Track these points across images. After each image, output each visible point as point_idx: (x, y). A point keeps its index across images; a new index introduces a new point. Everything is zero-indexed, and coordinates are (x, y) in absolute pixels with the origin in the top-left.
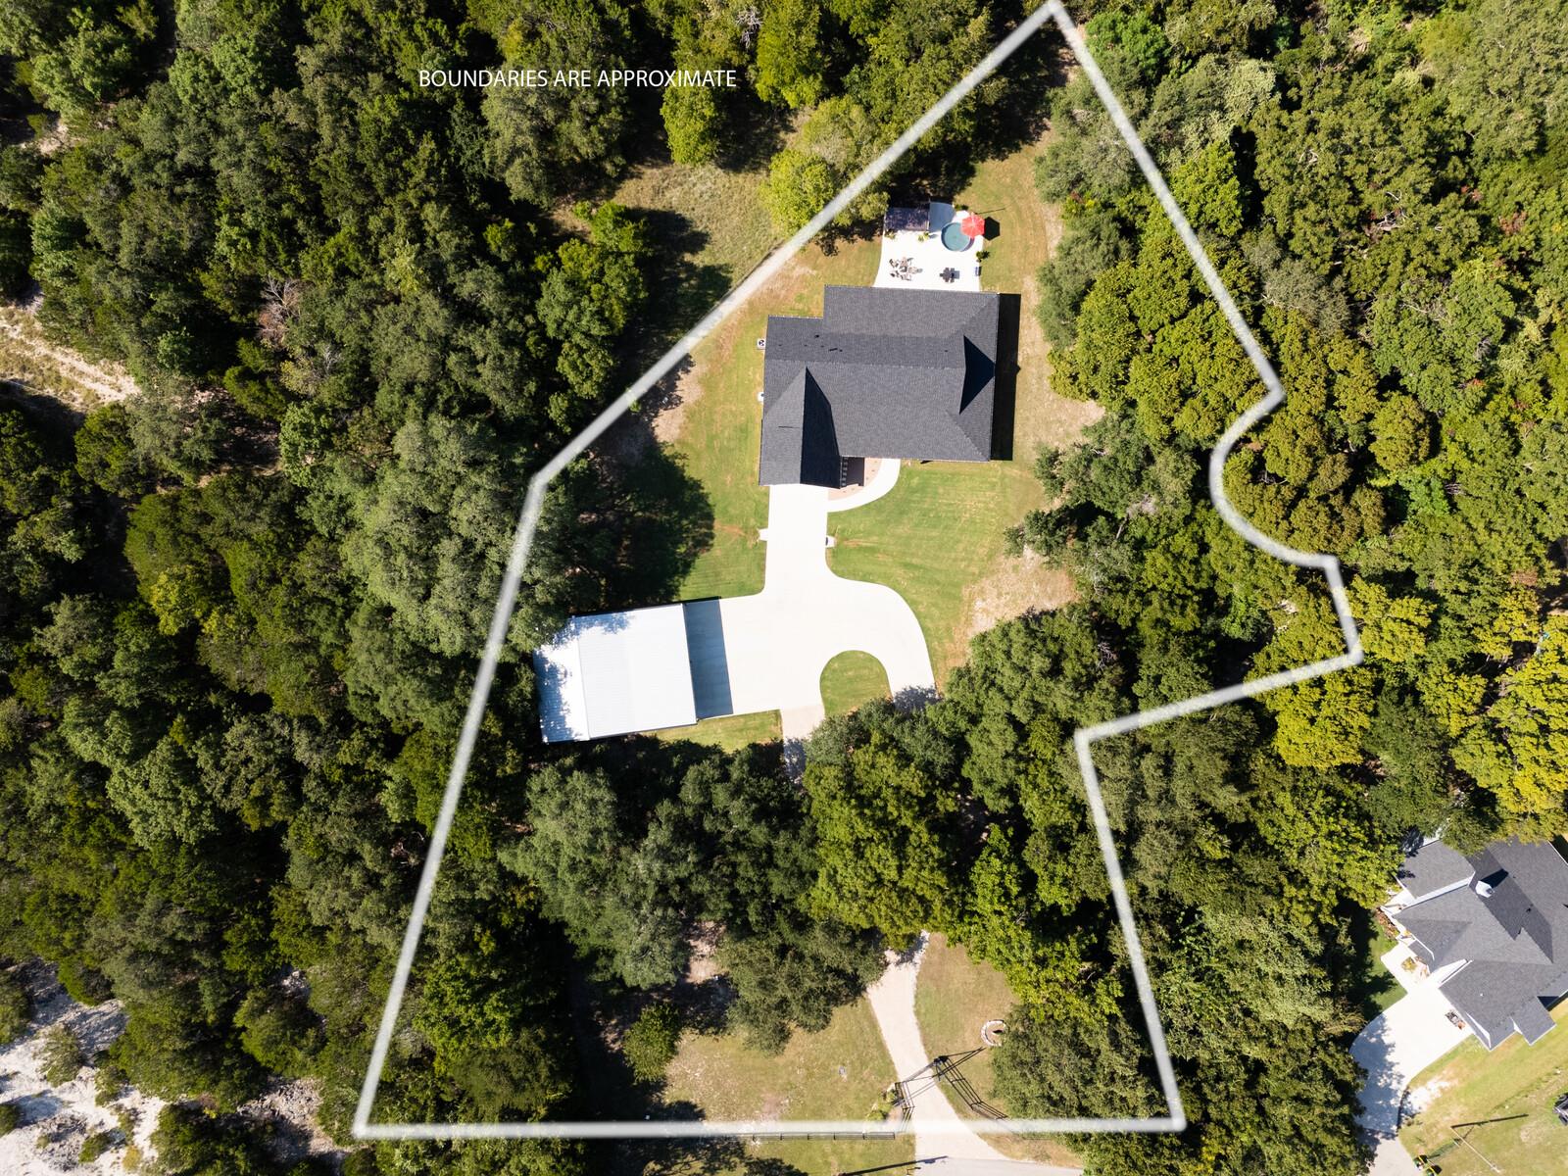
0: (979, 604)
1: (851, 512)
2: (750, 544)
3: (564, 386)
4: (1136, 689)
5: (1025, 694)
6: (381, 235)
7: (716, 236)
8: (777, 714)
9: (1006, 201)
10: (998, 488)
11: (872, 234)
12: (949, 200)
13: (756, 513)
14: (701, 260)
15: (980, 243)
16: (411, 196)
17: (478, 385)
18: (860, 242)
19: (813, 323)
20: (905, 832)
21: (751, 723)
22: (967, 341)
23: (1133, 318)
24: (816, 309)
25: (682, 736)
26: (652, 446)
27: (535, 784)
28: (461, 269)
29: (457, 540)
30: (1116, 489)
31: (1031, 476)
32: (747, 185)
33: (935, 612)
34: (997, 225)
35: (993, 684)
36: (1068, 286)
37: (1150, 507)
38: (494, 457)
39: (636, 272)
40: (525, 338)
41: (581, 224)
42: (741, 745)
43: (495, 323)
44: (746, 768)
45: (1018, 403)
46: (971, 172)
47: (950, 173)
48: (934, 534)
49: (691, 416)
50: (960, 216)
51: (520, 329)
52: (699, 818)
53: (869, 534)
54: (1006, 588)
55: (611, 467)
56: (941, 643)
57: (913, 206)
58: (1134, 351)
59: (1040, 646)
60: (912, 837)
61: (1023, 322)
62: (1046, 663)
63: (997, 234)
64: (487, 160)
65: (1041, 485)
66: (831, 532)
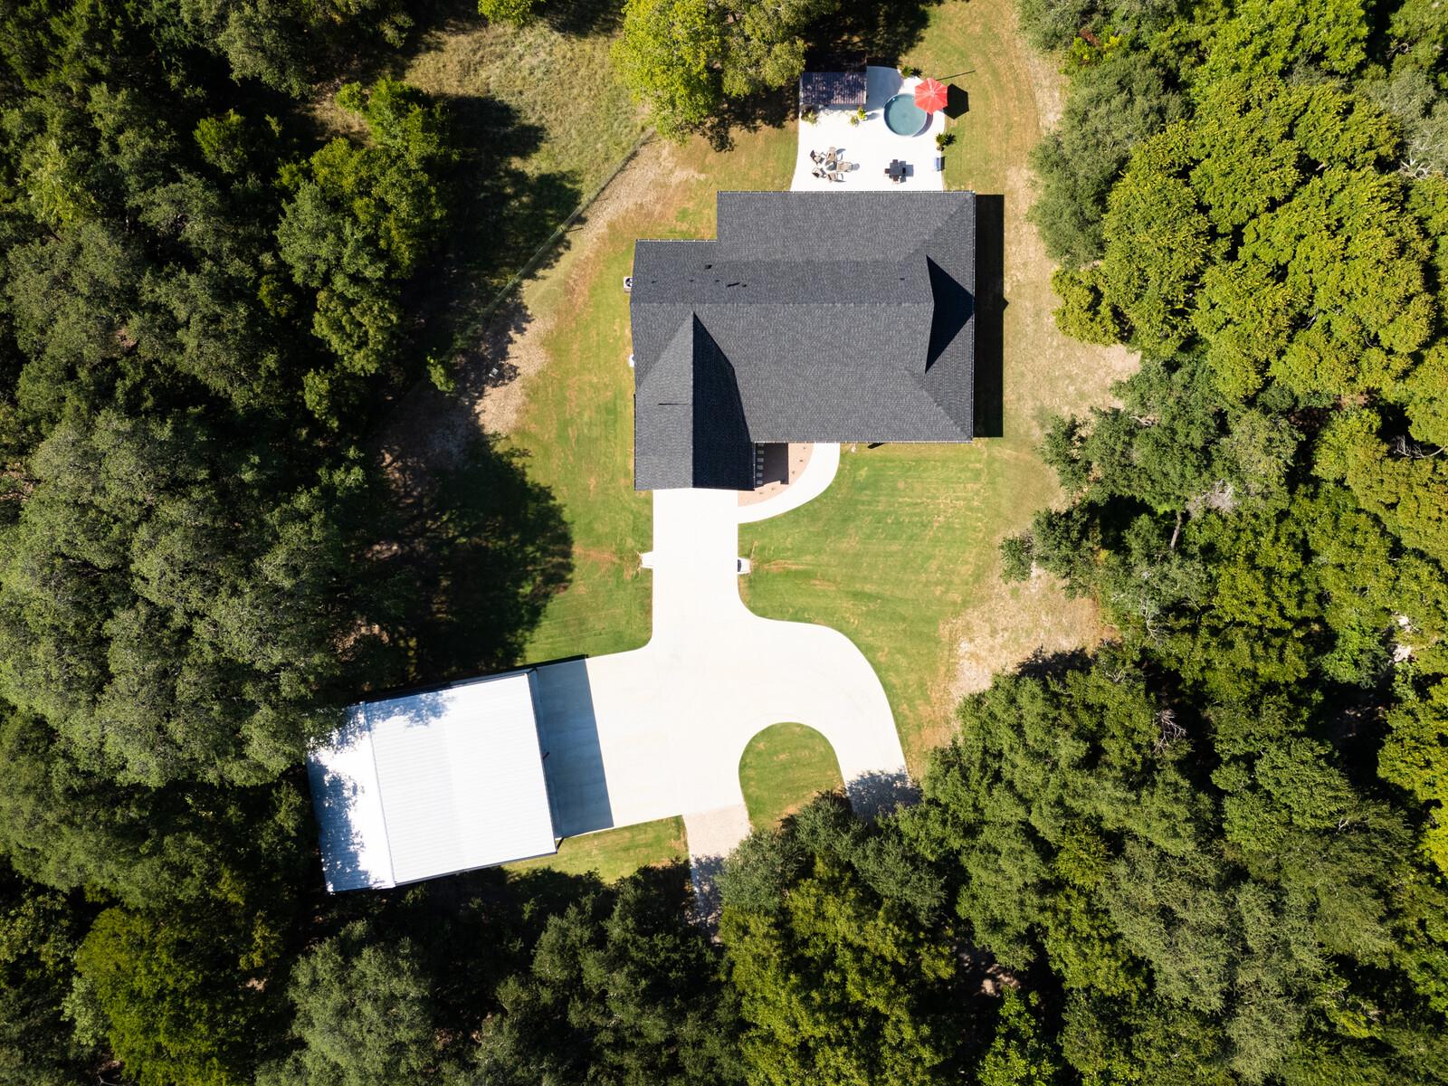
0: (964, 647)
1: (772, 522)
2: (628, 574)
3: (322, 358)
4: (1219, 778)
5: (1051, 794)
6: (26, 137)
7: (556, 131)
8: (678, 823)
9: (977, 60)
10: (984, 478)
11: (783, 117)
12: (893, 63)
13: (635, 529)
14: (534, 166)
15: (940, 122)
16: (69, 75)
17: (184, 363)
18: (766, 129)
19: (702, 248)
20: (877, 1018)
21: (641, 838)
22: (931, 263)
23: (1203, 209)
24: (706, 227)
25: (541, 865)
26: (477, 441)
27: (302, 974)
28: (148, 185)
29: (144, 610)
30: (1174, 476)
31: (1038, 461)
32: (598, 54)
33: (902, 661)
34: (965, 95)
35: (997, 776)
36: (1087, 170)
37: (1225, 499)
38: (203, 474)
39: (425, 178)
40: (257, 286)
41: (355, 119)
42: (628, 870)
43: (208, 265)
44: (630, 922)
45: (1007, 352)
46: (923, 21)
47: (891, 21)
48: (895, 547)
49: (532, 392)
50: (910, 86)
51: (249, 273)
52: (562, 1004)
53: (799, 551)
54: (1002, 622)
55: (418, 475)
56: (912, 707)
57: (840, 69)
58: (1208, 258)
59: (1066, 719)
60: (889, 1031)
61: (1009, 235)
62: (1082, 748)
63: (965, 109)
64: (187, 18)
65: (1053, 473)
66: (745, 552)
